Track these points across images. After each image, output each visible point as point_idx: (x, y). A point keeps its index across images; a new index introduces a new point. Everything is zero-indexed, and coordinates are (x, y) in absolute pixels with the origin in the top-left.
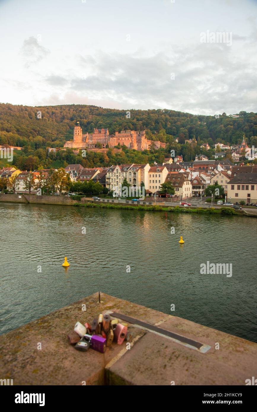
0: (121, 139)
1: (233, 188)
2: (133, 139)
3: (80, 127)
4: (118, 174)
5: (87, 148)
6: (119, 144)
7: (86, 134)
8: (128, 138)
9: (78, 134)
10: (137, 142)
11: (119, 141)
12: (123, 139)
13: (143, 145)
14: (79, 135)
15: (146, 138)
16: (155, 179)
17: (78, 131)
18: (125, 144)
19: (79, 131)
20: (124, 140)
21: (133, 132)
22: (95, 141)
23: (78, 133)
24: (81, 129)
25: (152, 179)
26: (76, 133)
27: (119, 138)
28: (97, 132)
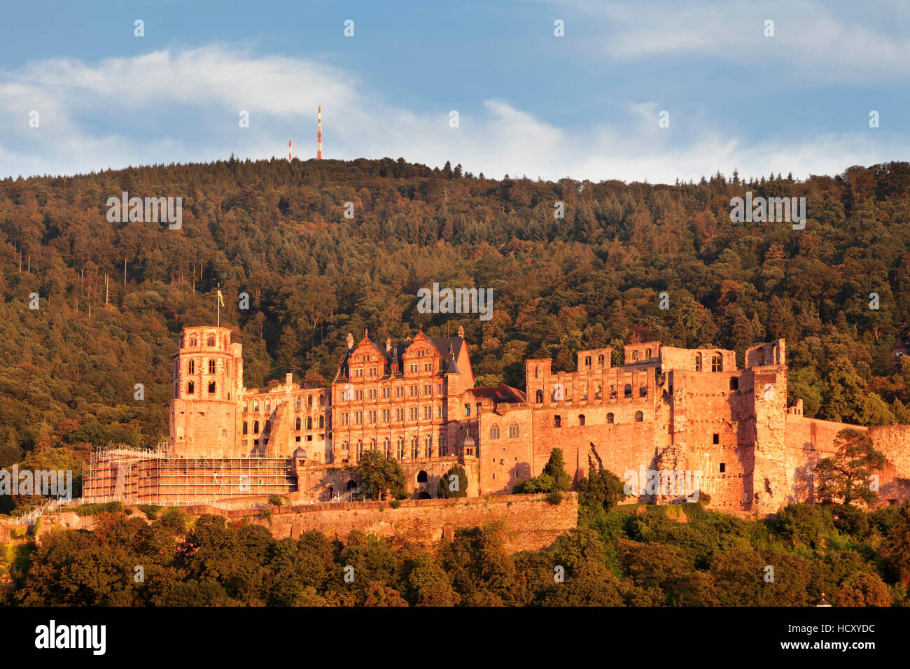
0: (571, 418)
2: (677, 418)
3: (228, 333)
5: (275, 501)
6: (553, 466)
7: (280, 389)
8: (632, 410)
9: (212, 388)
10: (716, 439)
11: (558, 438)
12: (596, 416)
13: (774, 463)
14: (218, 395)
15: (800, 405)
17: (212, 363)
18: (609, 465)
19: (219, 363)
20: (598, 429)
21: (676, 358)
22: (354, 442)
23: (207, 378)
24: (237, 349)
26: (195, 378)
27: (559, 412)
28: (366, 369)
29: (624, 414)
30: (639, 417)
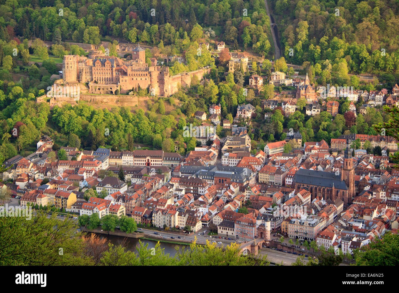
0: (135, 79)
1: (220, 228)
2: (152, 79)
4: (160, 216)
9: (71, 68)
10: (158, 82)
12: (139, 79)
13: (167, 87)
15: (171, 76)
16: (181, 220)
18: (141, 87)
22: (96, 77)
25: (180, 220)
26: (68, 66)
27: (133, 78)
28: (98, 65)
29: (143, 78)
30: (146, 79)
